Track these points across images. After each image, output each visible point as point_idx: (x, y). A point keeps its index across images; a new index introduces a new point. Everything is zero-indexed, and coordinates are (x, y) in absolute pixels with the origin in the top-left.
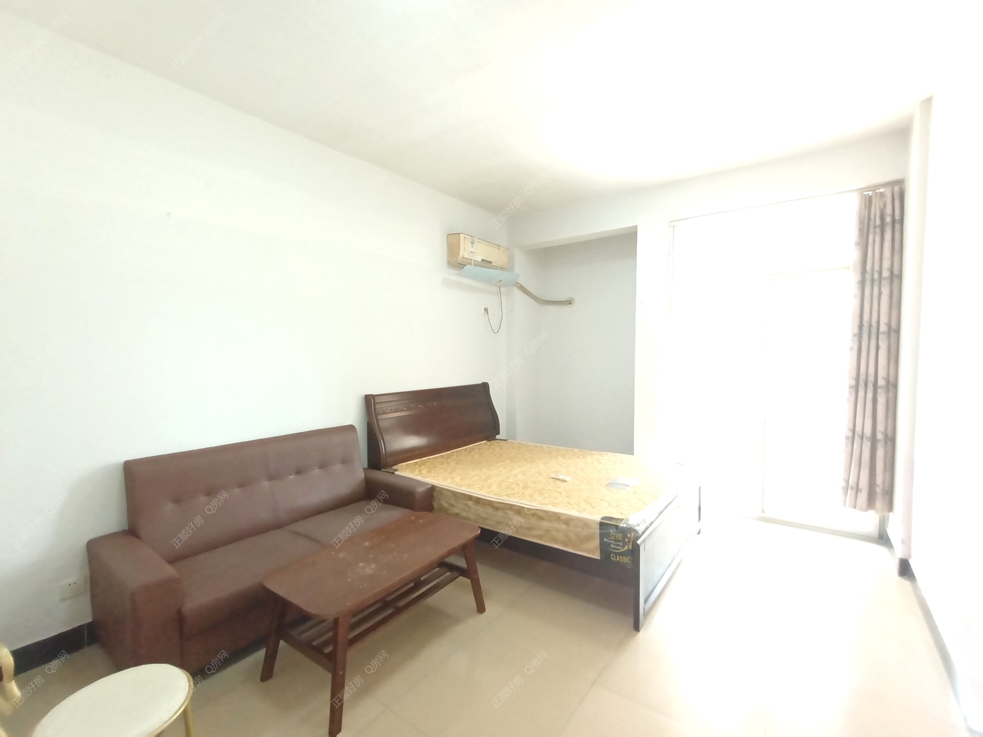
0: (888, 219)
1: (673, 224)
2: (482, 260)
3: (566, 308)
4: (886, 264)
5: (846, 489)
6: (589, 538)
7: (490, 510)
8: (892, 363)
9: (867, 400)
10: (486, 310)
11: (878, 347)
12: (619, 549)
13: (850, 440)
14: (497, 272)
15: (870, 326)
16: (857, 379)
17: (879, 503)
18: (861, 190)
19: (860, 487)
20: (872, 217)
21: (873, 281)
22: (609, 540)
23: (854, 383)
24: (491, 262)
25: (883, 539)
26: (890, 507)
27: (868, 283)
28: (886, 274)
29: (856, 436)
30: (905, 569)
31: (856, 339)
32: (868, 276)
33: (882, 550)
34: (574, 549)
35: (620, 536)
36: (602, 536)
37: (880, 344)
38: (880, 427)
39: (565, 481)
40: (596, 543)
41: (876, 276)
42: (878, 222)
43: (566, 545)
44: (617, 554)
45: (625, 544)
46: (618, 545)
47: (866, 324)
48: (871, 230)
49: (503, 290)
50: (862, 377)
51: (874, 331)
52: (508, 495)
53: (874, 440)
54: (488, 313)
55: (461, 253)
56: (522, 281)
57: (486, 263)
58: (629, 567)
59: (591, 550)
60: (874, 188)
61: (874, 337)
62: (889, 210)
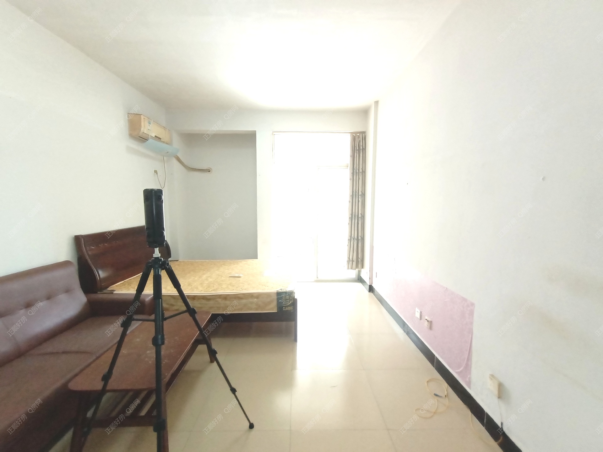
0: (361, 148)
1: (274, 133)
2: (155, 136)
3: (207, 174)
4: (361, 167)
5: (348, 262)
6: (270, 303)
7: (204, 302)
8: (363, 208)
9: (356, 223)
10: (156, 172)
11: (358, 201)
12: (287, 304)
13: (350, 241)
14: (165, 145)
15: (356, 192)
16: (352, 215)
17: (360, 266)
18: (351, 133)
19: (353, 260)
20: (356, 145)
21: (356, 173)
22: (282, 300)
23: (351, 216)
24: (160, 139)
25: (360, 280)
26: (363, 267)
27: (355, 174)
28: (361, 171)
29: (352, 238)
30: (371, 289)
31: (351, 197)
32: (355, 171)
33: (360, 285)
34: (262, 311)
35: (288, 297)
36: (278, 299)
37: (359, 199)
38: (360, 234)
39: (239, 277)
40: (275, 304)
41: (357, 171)
42: (358, 149)
43: (257, 309)
44: (286, 307)
45: (290, 300)
46: (287, 302)
47: (354, 191)
48: (356, 151)
49: (165, 158)
50: (354, 214)
51: (357, 194)
52: (214, 290)
53: (358, 240)
54: (157, 173)
55: (142, 129)
56: (179, 155)
57: (158, 138)
58: (292, 311)
59: (272, 309)
60: (356, 133)
61: (357, 197)
62: (361, 144)
